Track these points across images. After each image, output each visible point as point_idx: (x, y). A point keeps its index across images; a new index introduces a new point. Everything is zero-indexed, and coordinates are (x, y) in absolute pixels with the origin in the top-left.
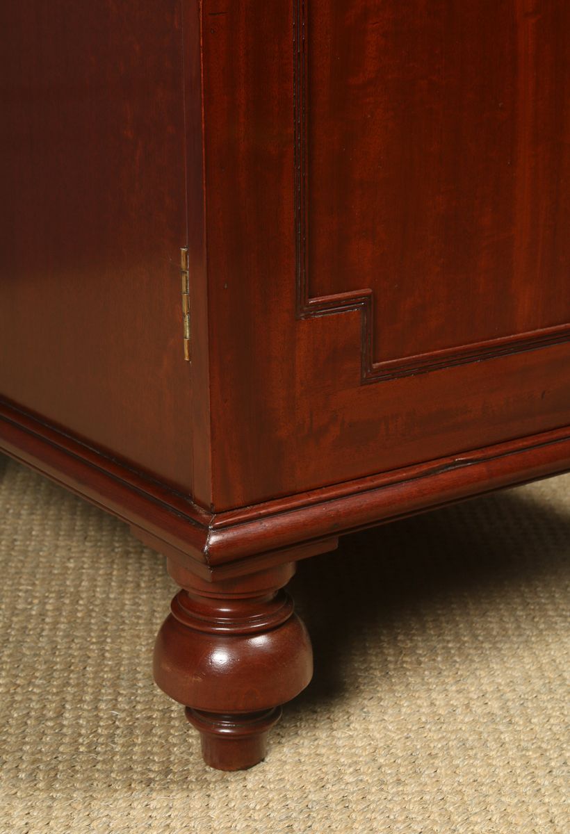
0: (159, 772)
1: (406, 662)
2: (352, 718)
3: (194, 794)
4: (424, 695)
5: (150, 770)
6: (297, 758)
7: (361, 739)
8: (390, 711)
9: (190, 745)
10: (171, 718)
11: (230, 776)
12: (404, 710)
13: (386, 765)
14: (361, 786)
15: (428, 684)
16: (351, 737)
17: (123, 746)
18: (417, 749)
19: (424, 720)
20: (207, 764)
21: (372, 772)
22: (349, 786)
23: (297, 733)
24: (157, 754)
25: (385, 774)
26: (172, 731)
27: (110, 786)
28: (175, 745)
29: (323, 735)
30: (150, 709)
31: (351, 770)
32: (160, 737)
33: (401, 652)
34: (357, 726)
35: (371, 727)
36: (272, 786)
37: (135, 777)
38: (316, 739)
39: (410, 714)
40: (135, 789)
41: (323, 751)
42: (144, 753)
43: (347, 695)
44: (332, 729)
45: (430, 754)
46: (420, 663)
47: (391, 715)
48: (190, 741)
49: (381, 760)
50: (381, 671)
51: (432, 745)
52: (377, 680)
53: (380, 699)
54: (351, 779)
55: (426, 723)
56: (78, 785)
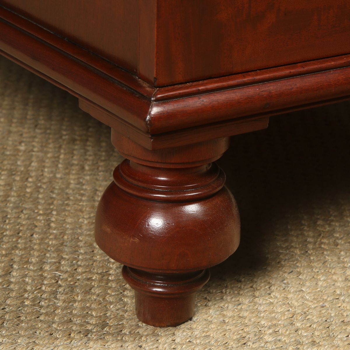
0: (96, 325)
1: (324, 243)
2: (273, 288)
3: (127, 344)
4: (339, 271)
5: (88, 323)
6: (222, 319)
7: (281, 306)
8: (308, 284)
9: (125, 304)
10: (108, 281)
11: (160, 331)
12: (320, 283)
13: (303, 329)
14: (279, 345)
15: (343, 262)
16: (271, 303)
17: (64, 301)
18: (331, 317)
19: (338, 292)
20: (140, 320)
21: (290, 334)
22: (268, 345)
23: (222, 298)
24: (94, 309)
25: (301, 336)
26: (109, 291)
27: (51, 334)
28: (111, 303)
29: (246, 301)
30: (90, 272)
31: (271, 331)
32: (98, 295)
33: (320, 235)
34: (277, 295)
35: (290, 296)
36: (198, 341)
37: (74, 328)
38: (240, 304)
39: (326, 287)
40: (73, 338)
41: (246, 314)
42: (83, 309)
43: (269, 269)
44: (255, 297)
45: (343, 321)
46: (337, 245)
47: (309, 287)
48: (125, 300)
49: (298, 325)
50: (301, 250)
51: (345, 314)
52: (297, 257)
53: (299, 273)
54: (270, 339)
55: (340, 295)
56: (22, 333)
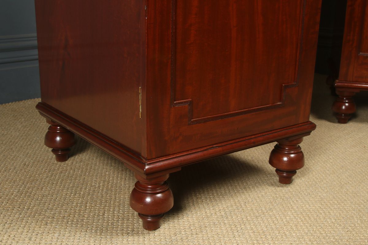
0: (131, 231)
1: (199, 201)
2: (184, 216)
3: (141, 237)
4: (204, 210)
5: (128, 230)
6: (169, 227)
7: (186, 222)
8: (194, 215)
9: (139, 223)
10: (134, 216)
11: (150, 232)
12: (198, 214)
13: (193, 229)
14: (186, 235)
15: (205, 207)
16: (184, 221)
17: (121, 223)
18: (202, 225)
19: (204, 217)
20: (144, 229)
21: (189, 231)
22: (183, 235)
23: (169, 220)
24: (130, 226)
25: (193, 232)
26: (134, 220)
27: (117, 234)
28: (135, 223)
29: (176, 221)
30: (129, 213)
31: (184, 230)
32: (131, 221)
33: (198, 198)
34: (185, 218)
35: (189, 219)
36: (162, 235)
37: (124, 232)
38: (174, 222)
39: (200, 216)
40: (124, 235)
41: (176, 225)
42: (127, 225)
43: (183, 210)
44: (179, 219)
45: (205, 226)
46: (203, 201)
47: (195, 216)
48: (140, 222)
49: (192, 228)
50: (192, 204)
51: (206, 224)
52: (191, 206)
53: (192, 211)
54: (184, 233)
55: (204, 218)
56: (108, 234)
